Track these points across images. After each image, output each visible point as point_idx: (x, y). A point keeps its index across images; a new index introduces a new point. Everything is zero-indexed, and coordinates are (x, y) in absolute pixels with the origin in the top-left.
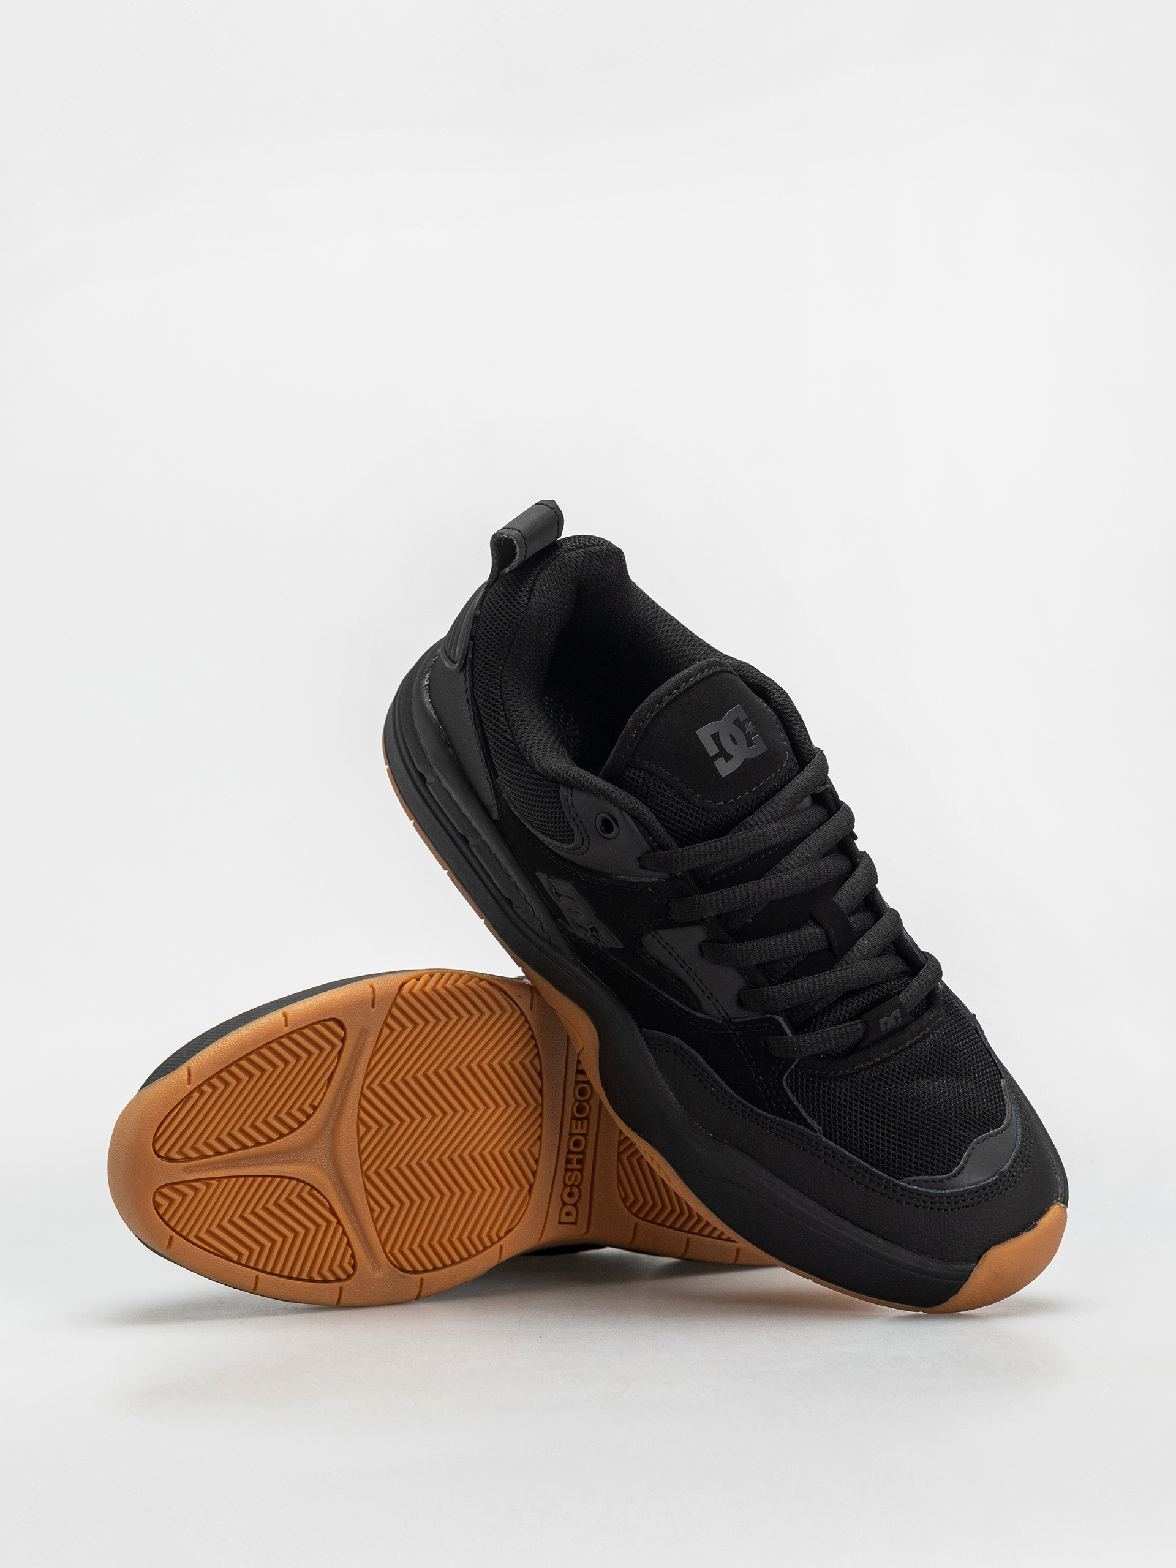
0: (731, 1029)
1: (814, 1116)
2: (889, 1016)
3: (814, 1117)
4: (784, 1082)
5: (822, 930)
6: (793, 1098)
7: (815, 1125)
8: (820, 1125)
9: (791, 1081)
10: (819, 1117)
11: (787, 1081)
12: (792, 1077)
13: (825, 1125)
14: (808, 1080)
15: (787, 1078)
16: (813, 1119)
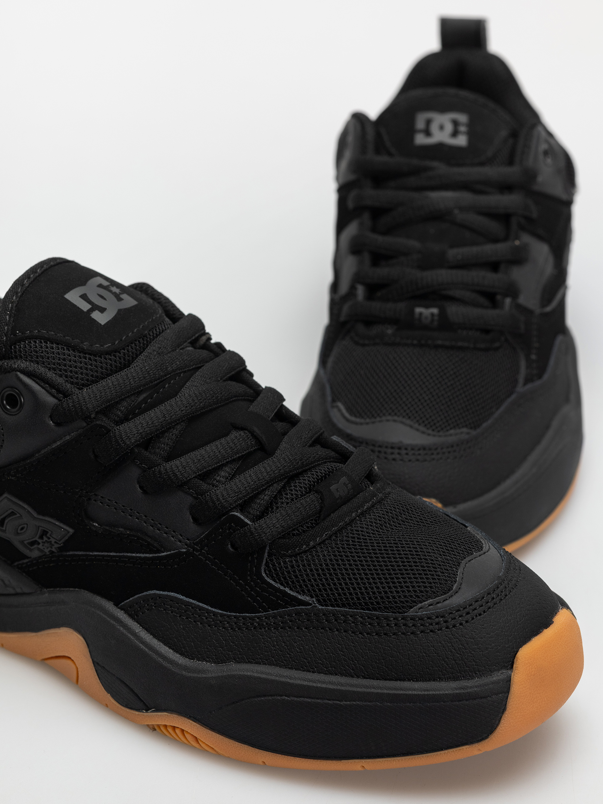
0: (197, 551)
1: (303, 591)
2: (338, 483)
3: (304, 593)
4: (264, 575)
5: (246, 432)
6: (277, 585)
7: (307, 598)
8: (312, 597)
9: (270, 571)
10: (309, 591)
11: (266, 573)
12: (268, 567)
13: (317, 596)
14: (285, 562)
15: (265, 571)
16: (303, 595)
